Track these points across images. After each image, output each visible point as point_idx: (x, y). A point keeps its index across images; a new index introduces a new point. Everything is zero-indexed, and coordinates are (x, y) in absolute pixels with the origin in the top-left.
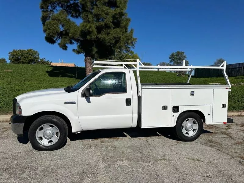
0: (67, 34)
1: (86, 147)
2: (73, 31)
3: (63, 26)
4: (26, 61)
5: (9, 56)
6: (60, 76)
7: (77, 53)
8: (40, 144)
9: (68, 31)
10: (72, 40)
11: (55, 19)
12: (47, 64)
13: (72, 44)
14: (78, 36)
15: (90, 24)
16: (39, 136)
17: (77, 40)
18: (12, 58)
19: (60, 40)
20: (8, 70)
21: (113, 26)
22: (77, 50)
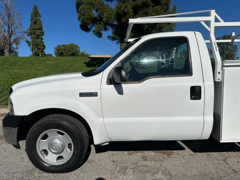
0: (101, 19)
1: (119, 168)
2: (107, 14)
3: (97, 11)
4: (69, 54)
5: (54, 51)
6: (97, 66)
7: (113, 40)
8: (43, 161)
9: (102, 16)
10: (107, 26)
11: (89, 4)
12: (86, 56)
13: (106, 30)
14: (113, 20)
15: (125, 4)
16: (41, 149)
17: (112, 26)
18: (57, 52)
19: (95, 27)
20: (50, 62)
21: (152, 4)
22: (112, 36)
